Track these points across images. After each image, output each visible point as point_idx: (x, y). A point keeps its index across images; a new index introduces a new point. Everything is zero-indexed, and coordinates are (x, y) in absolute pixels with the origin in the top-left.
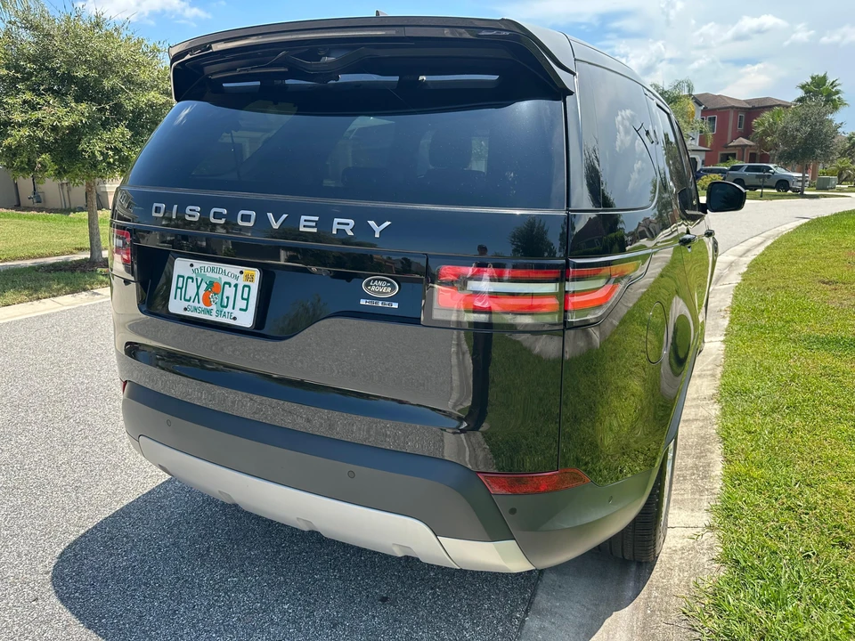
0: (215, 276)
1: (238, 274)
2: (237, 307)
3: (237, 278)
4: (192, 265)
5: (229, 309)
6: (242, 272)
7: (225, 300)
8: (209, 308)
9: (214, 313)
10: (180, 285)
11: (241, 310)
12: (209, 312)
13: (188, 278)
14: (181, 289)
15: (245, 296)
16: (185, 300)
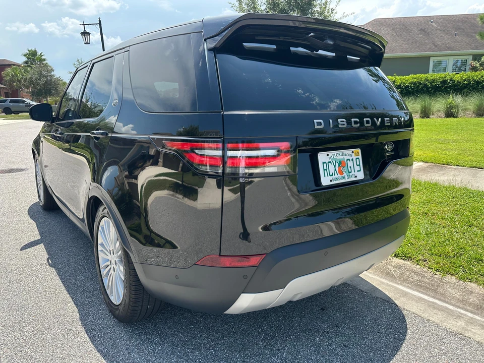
0: (341, 157)
1: (351, 154)
2: (356, 170)
3: (351, 156)
4: (328, 155)
5: (353, 173)
6: (353, 152)
7: (349, 169)
8: (343, 176)
9: (346, 177)
10: (325, 168)
11: (358, 171)
12: (344, 178)
13: (329, 162)
14: (326, 170)
15: (358, 164)
16: (330, 176)
